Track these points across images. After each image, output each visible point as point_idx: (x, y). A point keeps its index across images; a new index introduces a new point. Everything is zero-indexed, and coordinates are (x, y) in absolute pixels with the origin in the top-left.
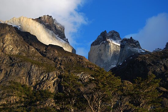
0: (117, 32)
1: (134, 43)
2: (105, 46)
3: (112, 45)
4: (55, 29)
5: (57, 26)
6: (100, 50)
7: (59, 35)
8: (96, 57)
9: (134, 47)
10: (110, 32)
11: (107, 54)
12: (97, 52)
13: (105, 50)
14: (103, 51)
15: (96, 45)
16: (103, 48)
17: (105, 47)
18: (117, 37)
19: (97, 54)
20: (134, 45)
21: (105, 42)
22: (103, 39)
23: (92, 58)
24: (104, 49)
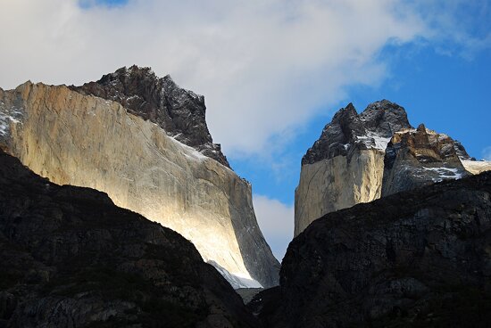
0: (396, 107)
1: (430, 147)
2: (349, 161)
3: (373, 158)
4: (170, 113)
5: (176, 102)
6: (332, 179)
7: (186, 134)
8: (319, 204)
9: (431, 161)
10: (369, 108)
11: (357, 193)
12: (322, 188)
13: (347, 176)
14: (340, 182)
15: (318, 159)
16: (341, 171)
17: (348, 166)
18: (396, 123)
19: (321, 195)
20: (431, 153)
21: (349, 149)
22: (342, 135)
23: (306, 210)
24: (345, 173)
